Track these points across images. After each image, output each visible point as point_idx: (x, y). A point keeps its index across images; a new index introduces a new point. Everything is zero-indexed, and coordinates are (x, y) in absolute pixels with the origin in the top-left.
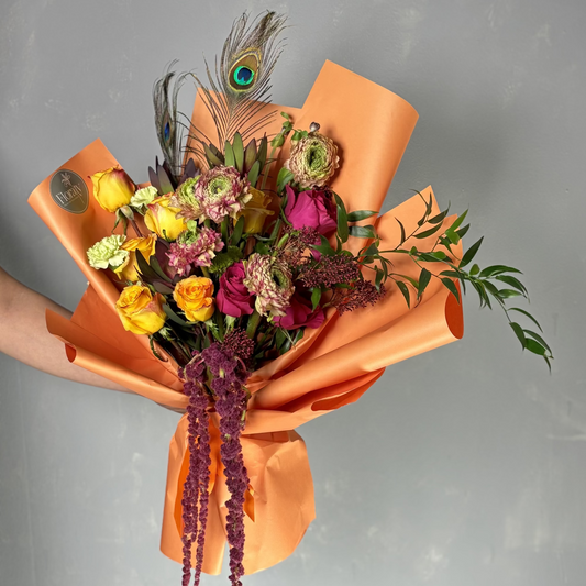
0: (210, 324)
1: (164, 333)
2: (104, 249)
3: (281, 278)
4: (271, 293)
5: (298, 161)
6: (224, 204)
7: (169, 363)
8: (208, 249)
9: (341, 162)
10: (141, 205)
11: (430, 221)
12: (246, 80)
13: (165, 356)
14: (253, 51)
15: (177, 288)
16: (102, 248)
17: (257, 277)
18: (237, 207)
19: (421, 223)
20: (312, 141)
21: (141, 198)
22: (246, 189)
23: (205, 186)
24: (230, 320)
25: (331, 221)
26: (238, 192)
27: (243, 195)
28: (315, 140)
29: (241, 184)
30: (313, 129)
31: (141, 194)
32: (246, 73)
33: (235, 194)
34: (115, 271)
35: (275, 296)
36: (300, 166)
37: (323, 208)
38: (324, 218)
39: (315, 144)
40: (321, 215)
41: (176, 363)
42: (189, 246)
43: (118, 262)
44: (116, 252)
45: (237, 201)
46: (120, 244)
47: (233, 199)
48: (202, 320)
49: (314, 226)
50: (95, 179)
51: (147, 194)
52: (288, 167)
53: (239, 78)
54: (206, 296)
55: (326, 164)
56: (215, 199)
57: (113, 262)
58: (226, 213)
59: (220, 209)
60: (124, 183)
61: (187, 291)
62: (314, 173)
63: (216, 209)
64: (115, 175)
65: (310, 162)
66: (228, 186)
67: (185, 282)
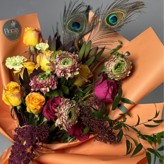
0: (37, 116)
1: (18, 108)
2: (14, 61)
3: (73, 115)
4: (64, 120)
5: (111, 65)
6: (64, 71)
7: (16, 121)
8: (48, 86)
9: (131, 75)
10: (40, 49)
11: (154, 121)
12: (113, 22)
13: (16, 117)
14: (124, 12)
15: (29, 94)
16: (13, 60)
17: (61, 110)
18: (69, 75)
19: (149, 121)
20: (122, 59)
21: (41, 46)
22: (77, 69)
23: (61, 59)
24: (45, 120)
25: (111, 100)
26: (73, 69)
27: (75, 71)
28: (123, 59)
29: (76, 66)
30: (126, 54)
31: (42, 45)
32: (115, 19)
33: (71, 69)
34: (14, 72)
35: (65, 122)
36: (110, 68)
37: (110, 92)
38: (108, 97)
39: (122, 61)
40: (108, 95)
41: (18, 123)
42: (40, 81)
43: (18, 69)
44: (18, 64)
45: (71, 72)
46: (22, 62)
47: (69, 71)
48: (34, 113)
49: (102, 98)
50: (26, 30)
51: (44, 46)
52: (105, 65)
53: (111, 19)
54: (39, 105)
55: (123, 72)
56: (62, 67)
57: (15, 68)
58: (63, 75)
59: (61, 73)
60: (37, 37)
61: (33, 98)
62: (115, 73)
63: (60, 71)
64: (35, 32)
65: (116, 68)
66: (70, 64)
67: (34, 94)
